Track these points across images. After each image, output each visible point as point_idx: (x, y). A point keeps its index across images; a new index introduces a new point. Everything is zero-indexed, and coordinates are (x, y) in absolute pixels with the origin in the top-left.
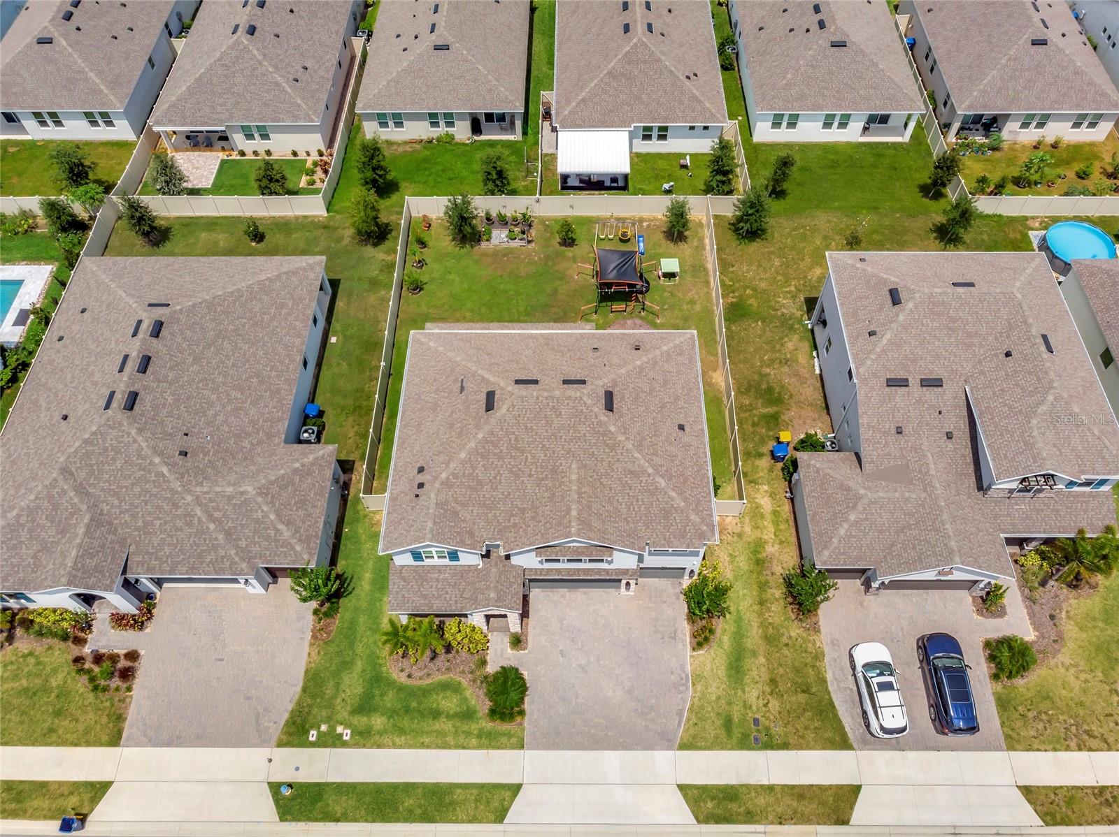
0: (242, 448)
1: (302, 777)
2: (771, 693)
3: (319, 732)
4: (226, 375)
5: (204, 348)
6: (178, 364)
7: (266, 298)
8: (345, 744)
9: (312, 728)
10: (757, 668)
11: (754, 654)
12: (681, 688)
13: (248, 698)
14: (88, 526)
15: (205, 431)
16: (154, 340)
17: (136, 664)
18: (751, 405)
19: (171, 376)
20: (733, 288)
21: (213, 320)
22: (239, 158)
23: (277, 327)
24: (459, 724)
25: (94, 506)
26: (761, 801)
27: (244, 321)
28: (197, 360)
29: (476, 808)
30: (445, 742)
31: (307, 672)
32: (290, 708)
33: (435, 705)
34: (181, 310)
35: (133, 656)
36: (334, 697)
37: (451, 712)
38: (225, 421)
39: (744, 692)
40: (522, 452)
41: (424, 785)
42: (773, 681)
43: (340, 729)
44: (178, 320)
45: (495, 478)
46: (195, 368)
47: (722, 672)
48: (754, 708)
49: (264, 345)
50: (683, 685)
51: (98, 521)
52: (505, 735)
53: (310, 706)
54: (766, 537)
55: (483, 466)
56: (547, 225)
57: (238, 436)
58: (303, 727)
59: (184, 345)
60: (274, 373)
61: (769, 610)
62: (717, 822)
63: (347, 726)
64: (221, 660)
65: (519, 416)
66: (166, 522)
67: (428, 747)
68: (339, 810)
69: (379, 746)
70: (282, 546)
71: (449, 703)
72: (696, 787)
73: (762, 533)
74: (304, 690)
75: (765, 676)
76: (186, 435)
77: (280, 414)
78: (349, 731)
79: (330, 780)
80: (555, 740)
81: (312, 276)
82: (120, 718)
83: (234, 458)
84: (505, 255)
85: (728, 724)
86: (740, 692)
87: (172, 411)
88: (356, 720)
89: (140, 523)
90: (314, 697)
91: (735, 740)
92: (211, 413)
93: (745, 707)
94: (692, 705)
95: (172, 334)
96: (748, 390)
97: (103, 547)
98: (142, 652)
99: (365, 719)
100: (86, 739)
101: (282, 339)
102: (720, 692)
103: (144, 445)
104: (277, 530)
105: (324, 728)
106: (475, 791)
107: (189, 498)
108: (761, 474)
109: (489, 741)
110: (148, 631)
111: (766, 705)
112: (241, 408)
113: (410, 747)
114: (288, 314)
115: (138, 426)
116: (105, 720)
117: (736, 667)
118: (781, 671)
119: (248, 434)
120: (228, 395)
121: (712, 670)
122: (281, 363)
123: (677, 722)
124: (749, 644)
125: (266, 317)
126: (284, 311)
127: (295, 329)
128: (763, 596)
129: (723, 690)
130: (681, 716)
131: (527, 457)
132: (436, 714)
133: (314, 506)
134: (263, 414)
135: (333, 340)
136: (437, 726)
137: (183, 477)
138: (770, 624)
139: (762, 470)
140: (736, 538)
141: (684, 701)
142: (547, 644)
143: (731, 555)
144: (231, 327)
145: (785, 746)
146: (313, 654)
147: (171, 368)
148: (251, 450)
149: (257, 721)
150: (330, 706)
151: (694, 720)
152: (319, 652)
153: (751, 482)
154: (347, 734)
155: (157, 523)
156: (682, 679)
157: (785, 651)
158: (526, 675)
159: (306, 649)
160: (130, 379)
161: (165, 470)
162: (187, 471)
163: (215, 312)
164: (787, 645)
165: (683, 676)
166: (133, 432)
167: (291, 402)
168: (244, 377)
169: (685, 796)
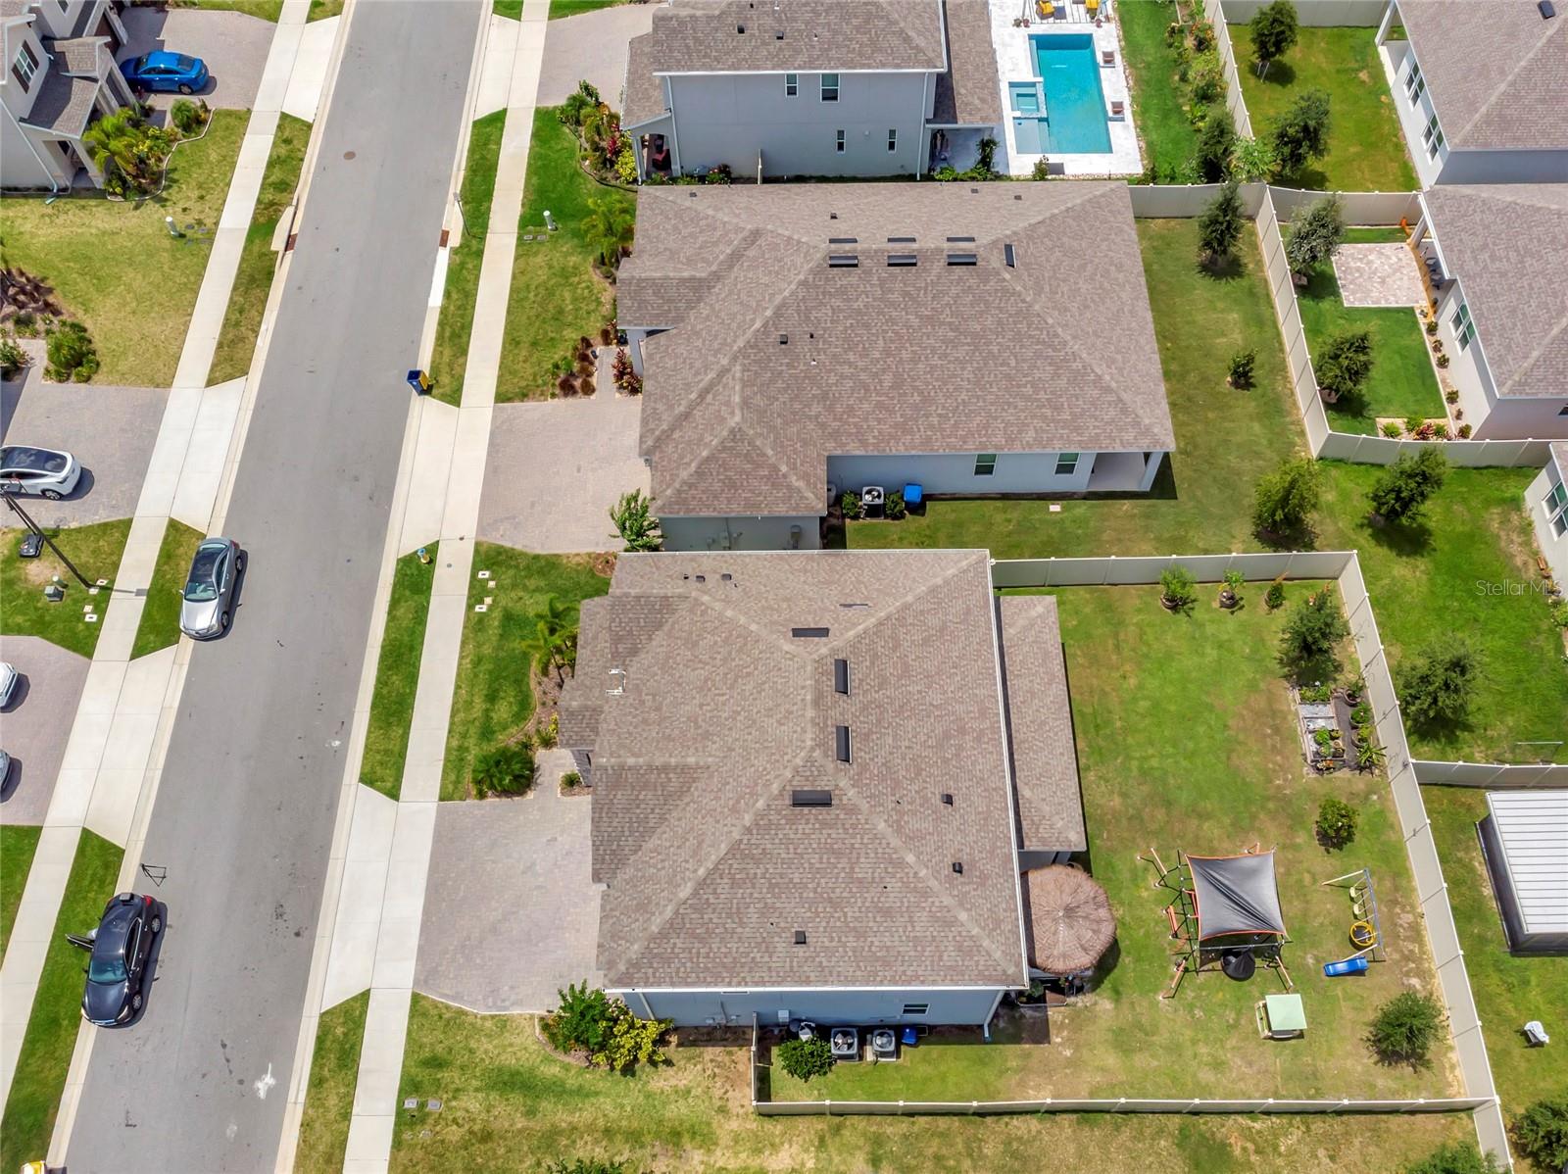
0: (809, 406)
1: (440, 571)
2: (471, 1132)
3: (488, 580)
4: (915, 360)
5: (950, 324)
6: (912, 299)
7: (1063, 382)
8: (470, 607)
9: (493, 572)
10: (508, 1114)
11: (531, 1113)
12: (490, 1000)
13: (533, 505)
14: (692, 279)
15: (823, 357)
16: (943, 262)
17: (580, 394)
19: (895, 297)
21: (1000, 322)
22: (1423, 328)
23: (1016, 407)
24: (477, 723)
25: (717, 277)
26: (332, 1101)
27: (1013, 363)
28: (929, 320)
29: (378, 752)
30: (458, 711)
31: (558, 556)
32: (516, 547)
33: (502, 694)
34: (1004, 280)
35: (588, 389)
36: (525, 588)
37: (493, 715)
38: (843, 377)
39: (477, 1090)
40: (731, 687)
41: (413, 694)
42: (486, 1137)
43: (488, 600)
44: (986, 281)
45: (700, 661)
46: (915, 321)
47: (509, 1060)
48: (454, 1103)
49: (978, 397)
50: (495, 1003)
51: (699, 288)
52: (458, 777)
53: (517, 567)
54: (719, 1153)
55: (716, 643)
57: (825, 396)
58: (493, 564)
59: (946, 298)
60: (935, 420)
61: (596, 1142)
62: (318, 1038)
63: (491, 608)
64: (579, 470)
65: (780, 669)
66: (700, 351)
67: (455, 693)
68: (400, 612)
69: (463, 643)
70: (672, 475)
71: (503, 711)
72: (364, 1013)
73: (727, 1147)
74: (536, 557)
75: (496, 1126)
76: (812, 336)
77: (871, 441)
78: (484, 610)
79: (433, 600)
80: (445, 837)
81: (1129, 436)
82: (524, 396)
83: (791, 400)
85: (436, 1063)
86: (475, 1083)
87: (841, 311)
88: (497, 614)
89: (699, 327)
90: (528, 568)
91: (413, 1071)
92: (851, 357)
93: (457, 1090)
94: (466, 1014)
95: (960, 280)
97: (670, 301)
98: (593, 397)
99: (496, 623)
100: (506, 370)
101: (996, 418)
102: (480, 1054)
103: (786, 293)
104: (688, 464)
105: (492, 584)
106: (396, 749)
107: (725, 362)
109: (455, 760)
110: (617, 395)
111: (455, 1121)
112: (867, 390)
113: (458, 675)
114: (1044, 418)
115: (811, 280)
116: (524, 384)
117: (512, 1082)
118: (501, 1151)
119: (830, 409)
120: (884, 371)
121: (511, 1045)
122: (956, 425)
123: (447, 992)
124: (546, 1105)
125: (1029, 390)
126: (1048, 412)
127: (1020, 432)
128: (619, 1137)
129: (482, 1060)
130: (454, 998)
131: (723, 695)
132: (492, 698)
133: (729, 500)
134: (866, 420)
135: (1055, 508)
136: (477, 700)
137: (752, 347)
138: (574, 1142)
139: (844, 1162)
140: (719, 1103)
141: (473, 1003)
142: (567, 820)
143: (689, 1092)
144: (995, 349)
145: (397, 1144)
146: (577, 559)
147: (906, 294)
148: (810, 418)
149: (507, 518)
150: (514, 586)
151: (447, 1016)
152: (579, 564)
153: (822, 1139)
154: (480, 609)
155: (699, 343)
156: (503, 1001)
157: (530, 1161)
158: (530, 795)
159: (584, 550)
160: (877, 253)
161: (758, 325)
162: (760, 350)
163: (1015, 323)
164: (539, 1164)
165: (507, 1003)
166: (802, 277)
167: (894, 451)
168: (917, 384)
169: (354, 999)
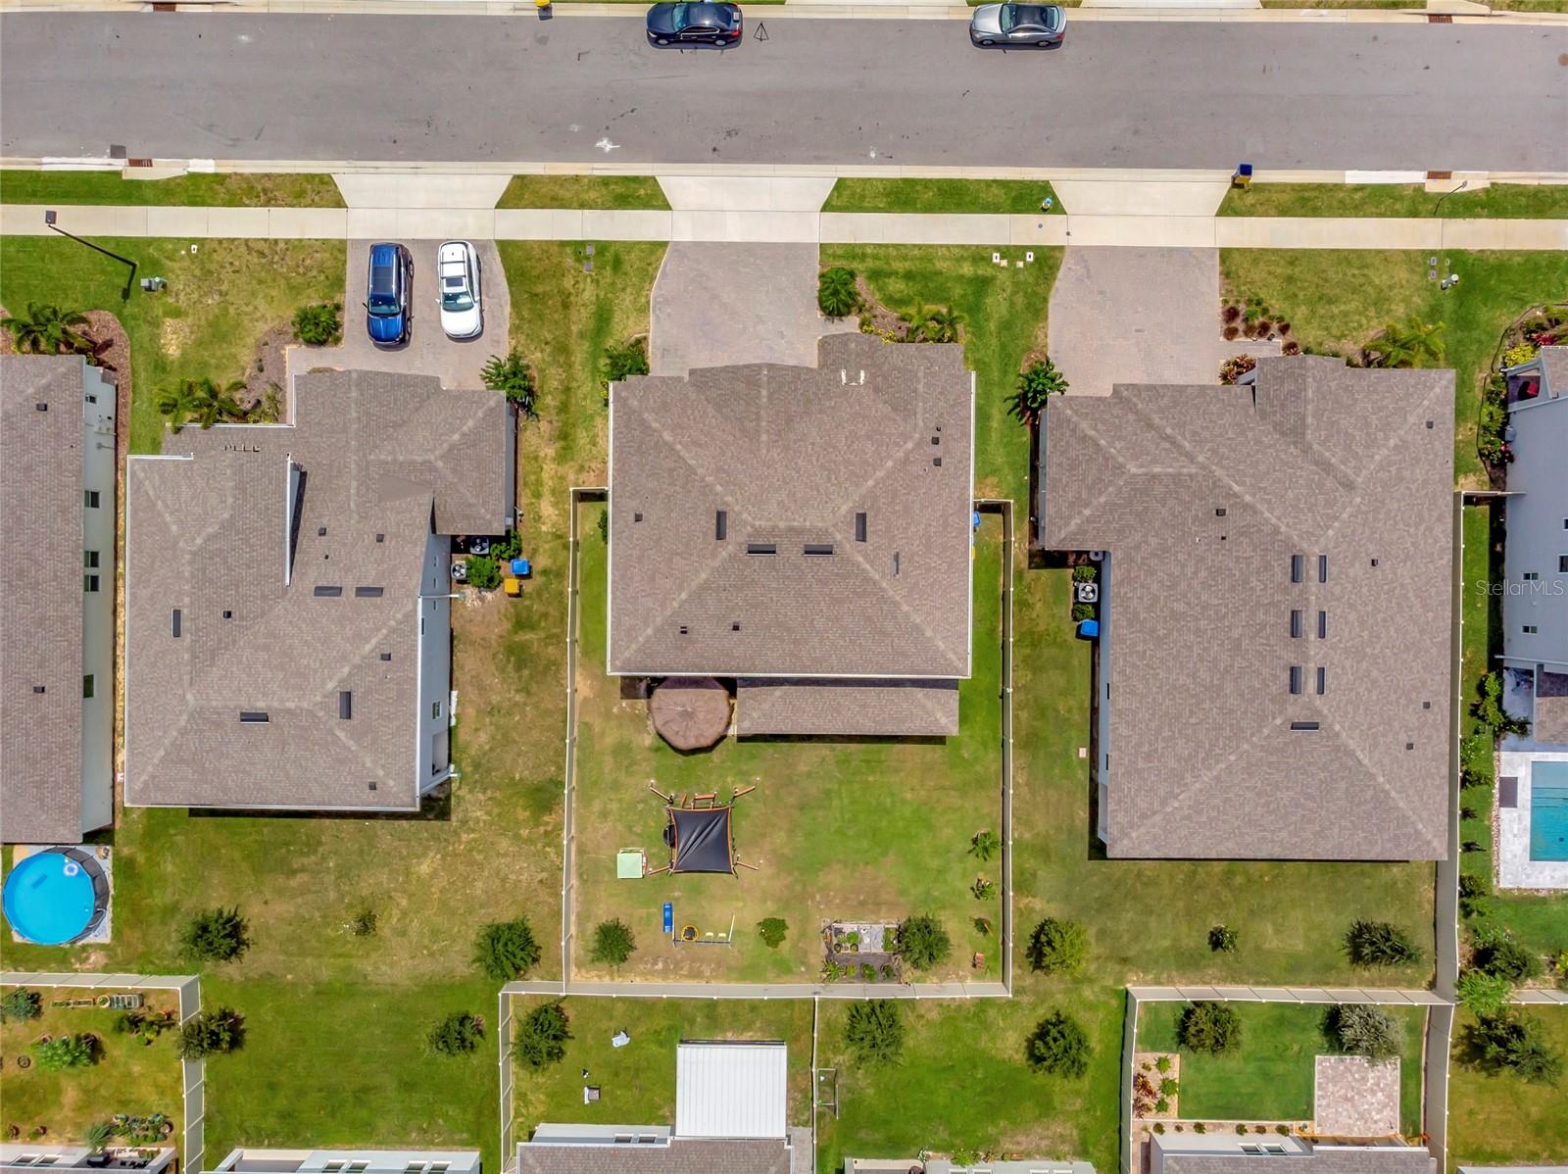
0: (1157, 535)
1: (1034, 219)
2: (570, 294)
3: (1024, 260)
4: (1198, 632)
5: (1232, 666)
6: (1259, 631)
7: (1172, 764)
8: (997, 248)
9: (1032, 264)
10: (581, 318)
11: (582, 335)
12: (662, 300)
13: (1101, 293)
14: (1305, 426)
15: (1203, 548)
16: (1295, 663)
17: (1225, 327)
18: (546, 645)
19: (1261, 616)
20: (547, 841)
21: (1231, 711)
22: (1286, 1124)
23: (1150, 720)
24: (885, 267)
25: (1307, 450)
26: (593, 195)
27: (1193, 721)
28: (1237, 646)
29: (864, 190)
30: (898, 250)
31: (1046, 317)
32: (1057, 282)
33: (910, 284)
34: (1274, 718)
35: (1230, 334)
36: (1014, 293)
37: (893, 278)
38: (1183, 566)
39: (597, 296)
40: (822, 467)
41: (916, 211)
42: (566, 306)
43: (1004, 263)
44: (1273, 701)
46: (1236, 633)
47: (617, 316)
48: (589, 280)
50: (659, 303)
51: (1295, 433)
52: (839, 256)
53: (1037, 284)
54: (552, 466)
55: (866, 454)
56: (803, 963)
57: (1166, 550)
58: (1040, 264)
59: (1257, 663)
60: (1140, 648)
61: (561, 382)
62: (637, 177)
63: (997, 266)
64: (1137, 331)
67: (915, 246)
68: (994, 190)
69: (962, 246)
70: (1087, 414)
71: (896, 286)
72: (654, 207)
73: (556, 472)
74: (1045, 300)
75: (573, 312)
76: (1223, 538)
77: (1122, 591)
78: (994, 260)
79: (1007, 216)
80: (790, 252)
82: (1226, 274)
83: (1163, 519)
84: (862, 904)
85: (617, 264)
86: (602, 296)
87: (1248, 566)
88: (990, 272)
89: (1250, 435)
90: (1035, 294)
91: (612, 249)
92: (1203, 574)
93: (598, 281)
94: (651, 283)
95: (1275, 677)
96: (547, 668)
97: (1283, 406)
98: (1222, 339)
99: (980, 272)
100: (1257, 256)
102: (622, 295)
103: (1267, 514)
104: (1095, 429)
105: (1020, 264)
106: (866, 204)
107: (1201, 459)
108: (547, 546)
109: (854, 252)
110: (1223, 362)
111: (577, 282)
112: (1170, 588)
113: (931, 246)
115: (1279, 537)
116: (1241, 272)
117: (603, 321)
118: (556, 316)
121: (628, 318)
123: (669, 267)
124: (586, 346)
128: (564, 397)
129: (617, 298)
130: (663, 273)
131: (817, 460)
132: (909, 276)
133: (1060, 465)
135: (1083, 753)
136: (907, 264)
137: (1214, 483)
138: (561, 367)
139: (545, 551)
140: (586, 467)
141: (659, 287)
143: (594, 445)
144: (1207, 705)
145: (563, 244)
146: (1043, 336)
147: (1263, 627)
149: (1088, 271)
150: (1016, 284)
151: (650, 268)
152: (1036, 338)
153: (560, 537)
154: (996, 258)
155: (1230, 435)
156: (660, 309)
157: (549, 337)
158: (819, 313)
159: (1049, 341)
160: (1307, 599)
161: (1236, 488)
162: (1211, 491)
163: (1231, 725)
164: (547, 343)
165: (658, 312)
166: (1283, 529)
169: (665, 200)
